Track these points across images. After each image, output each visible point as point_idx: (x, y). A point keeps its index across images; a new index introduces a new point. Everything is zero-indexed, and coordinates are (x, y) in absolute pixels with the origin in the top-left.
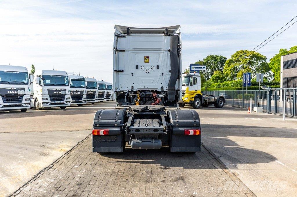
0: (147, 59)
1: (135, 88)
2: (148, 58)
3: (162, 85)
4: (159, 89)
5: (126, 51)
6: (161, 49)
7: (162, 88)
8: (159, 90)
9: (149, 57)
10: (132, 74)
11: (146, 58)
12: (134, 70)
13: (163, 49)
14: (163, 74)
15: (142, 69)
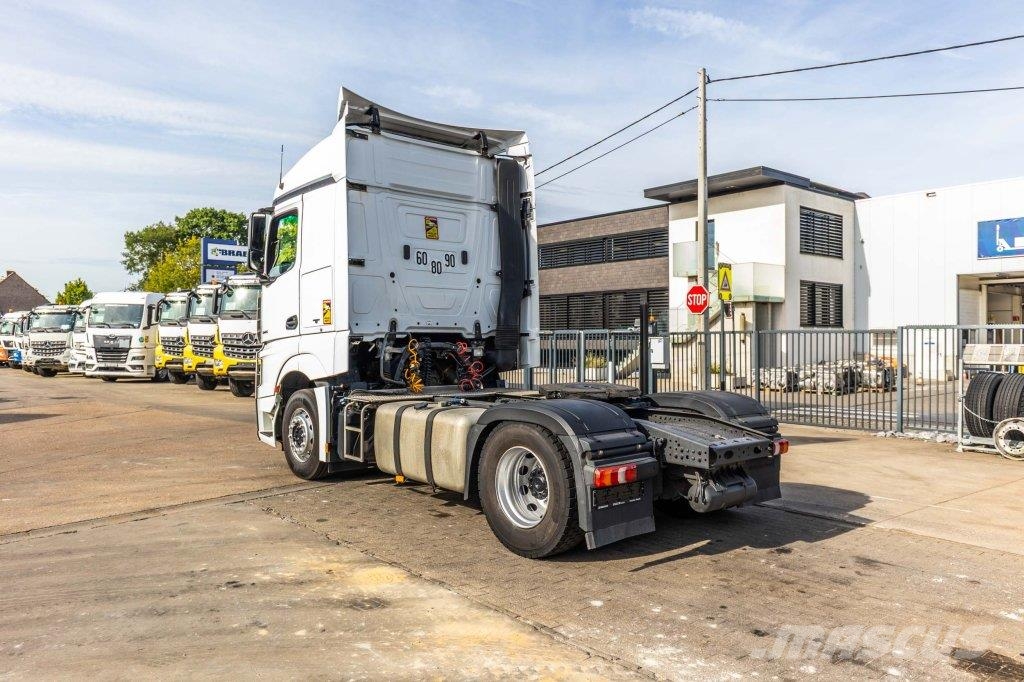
0: (431, 227)
1: (401, 328)
2: (436, 222)
3: (476, 317)
4: (469, 332)
5: (368, 189)
6: (469, 197)
7: (477, 326)
8: (469, 334)
9: (439, 221)
10: (392, 275)
11: (431, 224)
12: (397, 262)
13: (475, 200)
14: (479, 281)
15: (421, 260)
